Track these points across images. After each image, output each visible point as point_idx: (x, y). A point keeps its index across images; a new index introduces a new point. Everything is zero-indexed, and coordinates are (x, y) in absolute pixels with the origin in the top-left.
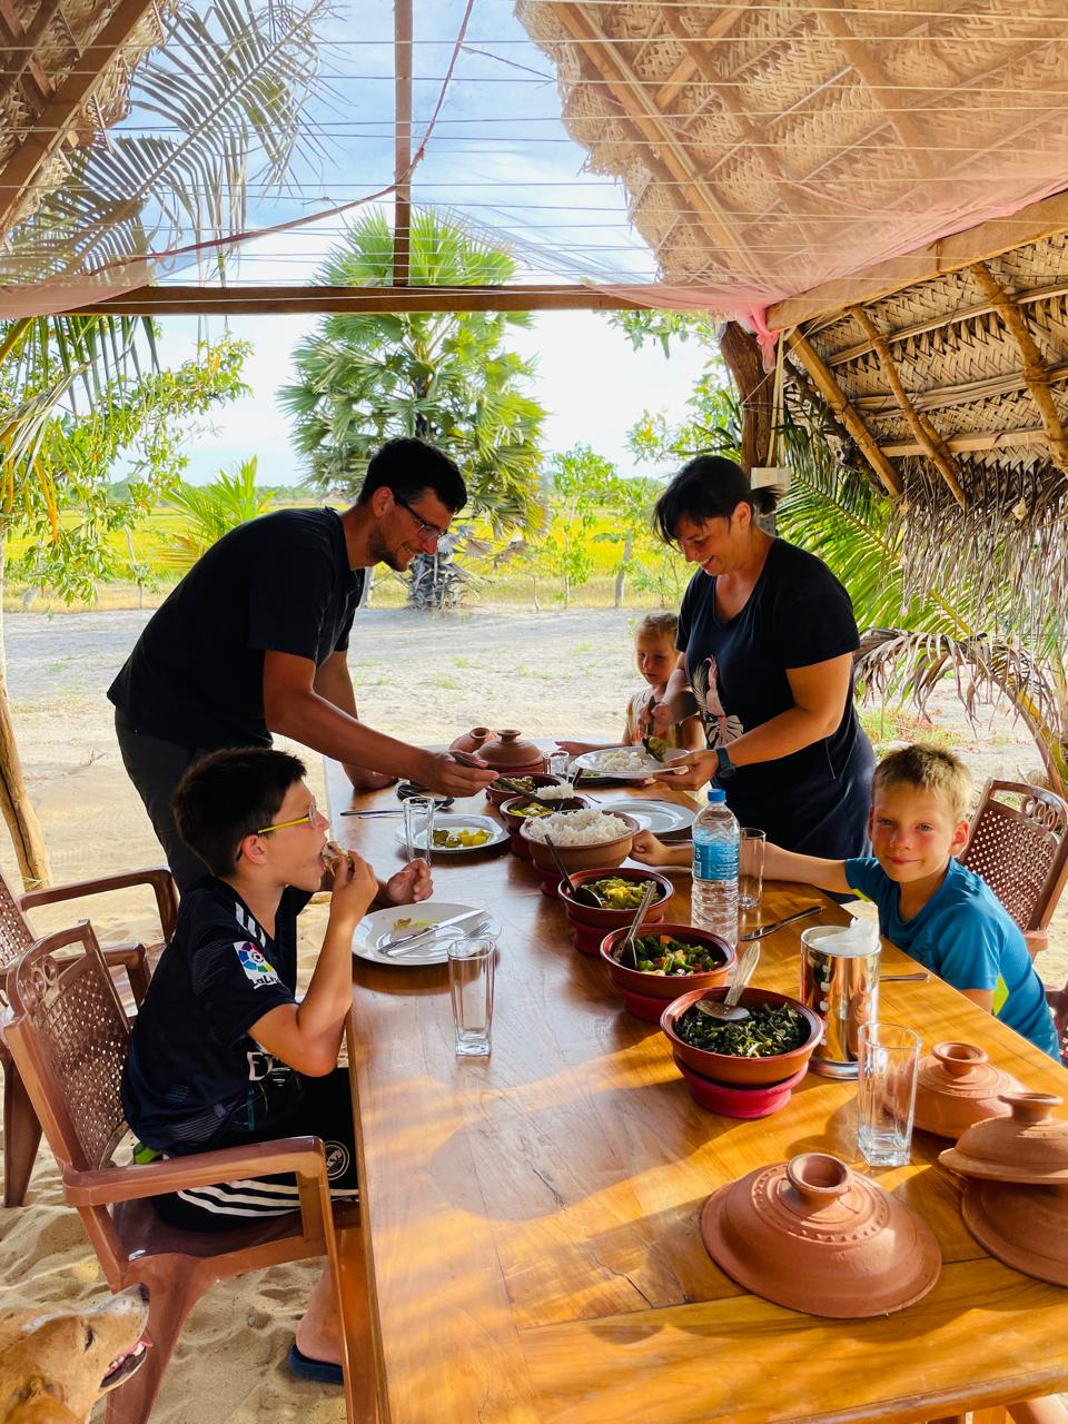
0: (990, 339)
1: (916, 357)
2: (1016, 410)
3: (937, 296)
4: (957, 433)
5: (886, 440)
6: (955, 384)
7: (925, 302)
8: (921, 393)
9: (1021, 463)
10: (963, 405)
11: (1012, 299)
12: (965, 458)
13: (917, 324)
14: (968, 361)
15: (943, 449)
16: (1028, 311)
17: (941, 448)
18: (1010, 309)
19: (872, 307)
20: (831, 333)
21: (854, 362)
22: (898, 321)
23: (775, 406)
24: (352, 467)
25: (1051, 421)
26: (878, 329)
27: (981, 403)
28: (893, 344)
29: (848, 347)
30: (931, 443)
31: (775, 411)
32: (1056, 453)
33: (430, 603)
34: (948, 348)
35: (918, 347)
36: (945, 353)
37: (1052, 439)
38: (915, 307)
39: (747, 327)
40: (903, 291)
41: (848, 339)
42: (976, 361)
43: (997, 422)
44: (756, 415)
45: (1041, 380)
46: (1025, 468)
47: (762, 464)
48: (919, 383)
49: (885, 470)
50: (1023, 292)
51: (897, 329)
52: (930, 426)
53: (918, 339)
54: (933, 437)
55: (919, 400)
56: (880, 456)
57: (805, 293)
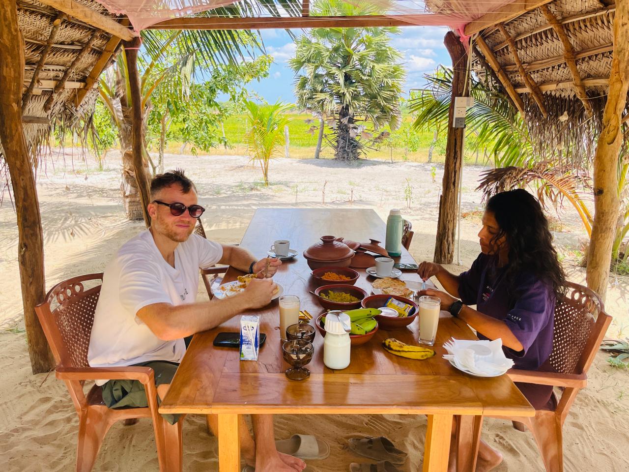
0: (554, 40)
1: (527, 47)
2: (565, 72)
3: (532, 20)
4: (543, 83)
5: (517, 85)
6: (543, 60)
7: (528, 22)
8: (529, 63)
9: (569, 96)
10: (544, 69)
11: (560, 22)
12: (549, 93)
13: (526, 32)
14: (547, 49)
15: (537, 90)
16: (567, 27)
17: (536, 88)
18: (558, 26)
19: (508, 24)
20: (494, 36)
21: (503, 50)
22: (519, 31)
23: (468, 69)
24: (314, 97)
25: (576, 77)
26: (510, 34)
27: (551, 69)
28: (516, 42)
29: (501, 43)
30: (531, 87)
31: (467, 72)
32: (578, 91)
33: (344, 157)
34: (538, 44)
35: (526, 43)
36: (537, 46)
37: (576, 85)
38: (525, 25)
39: (456, 34)
40: (519, 18)
41: (500, 39)
42: (550, 49)
43: (558, 77)
44: (459, 73)
45: (571, 58)
46: (571, 97)
47: (461, 95)
48: (528, 59)
49: (516, 99)
50: (564, 19)
51: (519, 34)
52: (531, 79)
53: (526, 39)
54: (533, 84)
55: (528, 67)
56: (514, 93)
57: (479, 18)
